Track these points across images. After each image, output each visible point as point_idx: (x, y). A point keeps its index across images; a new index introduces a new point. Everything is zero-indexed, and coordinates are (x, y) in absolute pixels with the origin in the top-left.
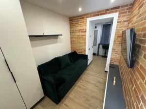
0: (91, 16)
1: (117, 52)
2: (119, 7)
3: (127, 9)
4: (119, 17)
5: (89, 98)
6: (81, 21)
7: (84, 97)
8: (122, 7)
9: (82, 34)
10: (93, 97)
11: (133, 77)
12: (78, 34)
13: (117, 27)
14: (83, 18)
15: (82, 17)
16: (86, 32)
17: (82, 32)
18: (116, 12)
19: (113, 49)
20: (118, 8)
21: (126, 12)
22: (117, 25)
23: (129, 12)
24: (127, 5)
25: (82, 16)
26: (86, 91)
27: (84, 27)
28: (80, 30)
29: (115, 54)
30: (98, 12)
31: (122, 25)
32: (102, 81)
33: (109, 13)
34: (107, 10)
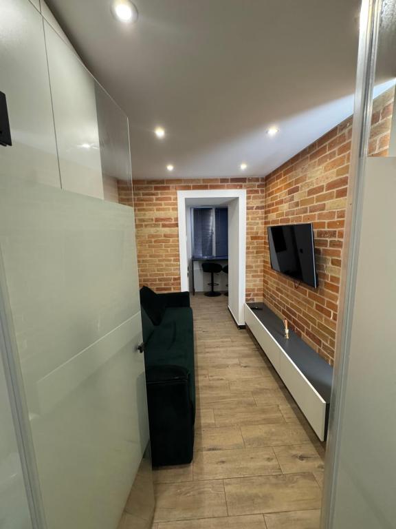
0: (188, 188)
1: (256, 271)
2: (246, 179)
3: (259, 186)
4: (248, 198)
5: (251, 399)
6: (160, 194)
7: (239, 403)
8: (250, 180)
9: (167, 230)
10: (255, 393)
11: (322, 301)
12: (152, 231)
13: (248, 219)
14: (168, 188)
15: (162, 184)
16: (177, 225)
17: (164, 226)
18: (241, 187)
19: (247, 267)
20: (243, 180)
21: (257, 192)
22: (247, 214)
23: (262, 191)
24: (257, 180)
25: (162, 182)
26: (233, 388)
27: (171, 214)
28: (157, 220)
29: (253, 276)
30: (204, 180)
31: (255, 216)
32: (246, 350)
33: (229, 187)
34: (224, 180)
